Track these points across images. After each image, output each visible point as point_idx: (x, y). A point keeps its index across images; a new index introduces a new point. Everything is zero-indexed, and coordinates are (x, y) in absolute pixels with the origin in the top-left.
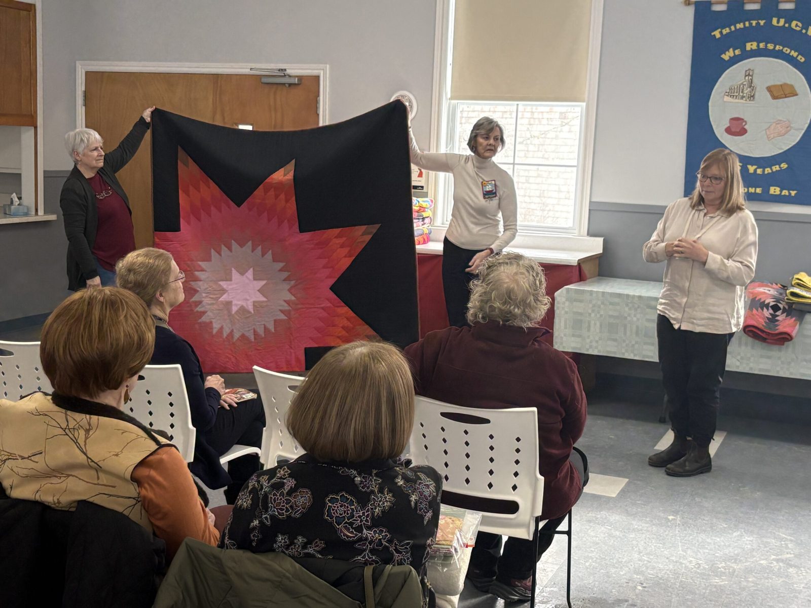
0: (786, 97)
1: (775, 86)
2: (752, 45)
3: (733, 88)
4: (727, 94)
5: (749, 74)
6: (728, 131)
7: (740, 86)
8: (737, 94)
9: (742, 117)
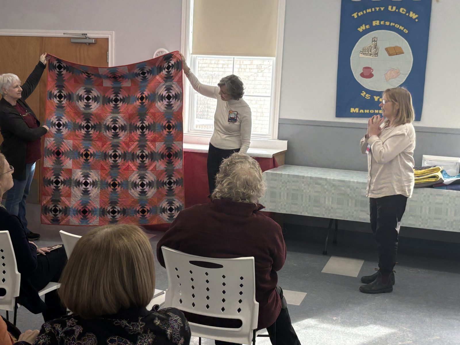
0: (397, 55)
1: (390, 48)
2: (376, 22)
3: (365, 49)
4: (361, 52)
5: (374, 40)
6: (362, 75)
7: (369, 47)
8: (368, 53)
9: (370, 67)
